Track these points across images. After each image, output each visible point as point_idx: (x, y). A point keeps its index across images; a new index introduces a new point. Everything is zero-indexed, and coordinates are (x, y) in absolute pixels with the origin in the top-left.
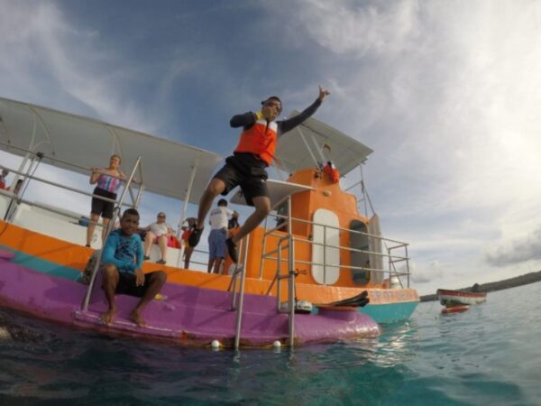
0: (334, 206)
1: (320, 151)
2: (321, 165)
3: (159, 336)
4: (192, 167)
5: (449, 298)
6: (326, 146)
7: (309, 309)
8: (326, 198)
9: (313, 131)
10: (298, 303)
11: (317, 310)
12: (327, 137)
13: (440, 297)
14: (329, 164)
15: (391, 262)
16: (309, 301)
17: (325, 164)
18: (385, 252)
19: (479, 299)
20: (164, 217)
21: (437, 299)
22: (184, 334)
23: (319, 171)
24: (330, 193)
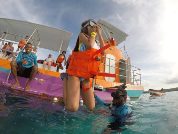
0: (113, 53)
1: (109, 34)
2: (109, 39)
3: (33, 94)
4: (62, 39)
5: (153, 92)
6: (111, 32)
7: (101, 89)
8: (111, 50)
9: (106, 27)
10: (97, 86)
11: (105, 90)
12: (112, 30)
13: (150, 92)
14: (112, 38)
15: (134, 76)
16: (102, 85)
17: (111, 38)
18: (132, 71)
19: (163, 94)
20: (51, 56)
21: (149, 93)
22: (44, 94)
23: (108, 41)
24: (112, 49)
